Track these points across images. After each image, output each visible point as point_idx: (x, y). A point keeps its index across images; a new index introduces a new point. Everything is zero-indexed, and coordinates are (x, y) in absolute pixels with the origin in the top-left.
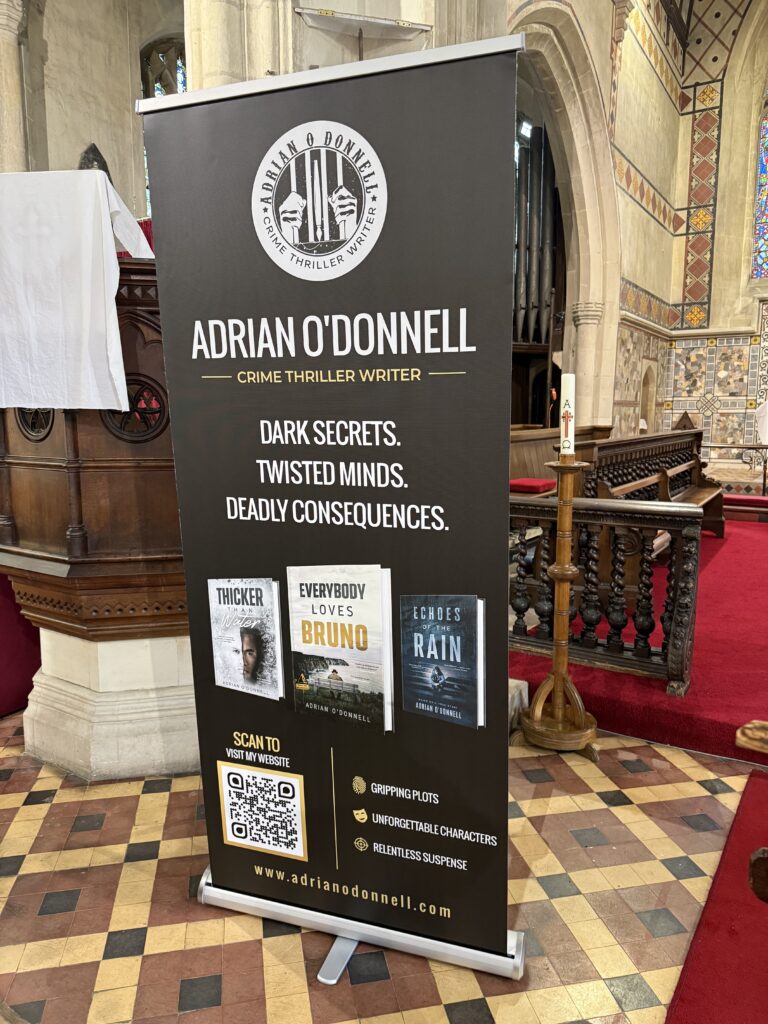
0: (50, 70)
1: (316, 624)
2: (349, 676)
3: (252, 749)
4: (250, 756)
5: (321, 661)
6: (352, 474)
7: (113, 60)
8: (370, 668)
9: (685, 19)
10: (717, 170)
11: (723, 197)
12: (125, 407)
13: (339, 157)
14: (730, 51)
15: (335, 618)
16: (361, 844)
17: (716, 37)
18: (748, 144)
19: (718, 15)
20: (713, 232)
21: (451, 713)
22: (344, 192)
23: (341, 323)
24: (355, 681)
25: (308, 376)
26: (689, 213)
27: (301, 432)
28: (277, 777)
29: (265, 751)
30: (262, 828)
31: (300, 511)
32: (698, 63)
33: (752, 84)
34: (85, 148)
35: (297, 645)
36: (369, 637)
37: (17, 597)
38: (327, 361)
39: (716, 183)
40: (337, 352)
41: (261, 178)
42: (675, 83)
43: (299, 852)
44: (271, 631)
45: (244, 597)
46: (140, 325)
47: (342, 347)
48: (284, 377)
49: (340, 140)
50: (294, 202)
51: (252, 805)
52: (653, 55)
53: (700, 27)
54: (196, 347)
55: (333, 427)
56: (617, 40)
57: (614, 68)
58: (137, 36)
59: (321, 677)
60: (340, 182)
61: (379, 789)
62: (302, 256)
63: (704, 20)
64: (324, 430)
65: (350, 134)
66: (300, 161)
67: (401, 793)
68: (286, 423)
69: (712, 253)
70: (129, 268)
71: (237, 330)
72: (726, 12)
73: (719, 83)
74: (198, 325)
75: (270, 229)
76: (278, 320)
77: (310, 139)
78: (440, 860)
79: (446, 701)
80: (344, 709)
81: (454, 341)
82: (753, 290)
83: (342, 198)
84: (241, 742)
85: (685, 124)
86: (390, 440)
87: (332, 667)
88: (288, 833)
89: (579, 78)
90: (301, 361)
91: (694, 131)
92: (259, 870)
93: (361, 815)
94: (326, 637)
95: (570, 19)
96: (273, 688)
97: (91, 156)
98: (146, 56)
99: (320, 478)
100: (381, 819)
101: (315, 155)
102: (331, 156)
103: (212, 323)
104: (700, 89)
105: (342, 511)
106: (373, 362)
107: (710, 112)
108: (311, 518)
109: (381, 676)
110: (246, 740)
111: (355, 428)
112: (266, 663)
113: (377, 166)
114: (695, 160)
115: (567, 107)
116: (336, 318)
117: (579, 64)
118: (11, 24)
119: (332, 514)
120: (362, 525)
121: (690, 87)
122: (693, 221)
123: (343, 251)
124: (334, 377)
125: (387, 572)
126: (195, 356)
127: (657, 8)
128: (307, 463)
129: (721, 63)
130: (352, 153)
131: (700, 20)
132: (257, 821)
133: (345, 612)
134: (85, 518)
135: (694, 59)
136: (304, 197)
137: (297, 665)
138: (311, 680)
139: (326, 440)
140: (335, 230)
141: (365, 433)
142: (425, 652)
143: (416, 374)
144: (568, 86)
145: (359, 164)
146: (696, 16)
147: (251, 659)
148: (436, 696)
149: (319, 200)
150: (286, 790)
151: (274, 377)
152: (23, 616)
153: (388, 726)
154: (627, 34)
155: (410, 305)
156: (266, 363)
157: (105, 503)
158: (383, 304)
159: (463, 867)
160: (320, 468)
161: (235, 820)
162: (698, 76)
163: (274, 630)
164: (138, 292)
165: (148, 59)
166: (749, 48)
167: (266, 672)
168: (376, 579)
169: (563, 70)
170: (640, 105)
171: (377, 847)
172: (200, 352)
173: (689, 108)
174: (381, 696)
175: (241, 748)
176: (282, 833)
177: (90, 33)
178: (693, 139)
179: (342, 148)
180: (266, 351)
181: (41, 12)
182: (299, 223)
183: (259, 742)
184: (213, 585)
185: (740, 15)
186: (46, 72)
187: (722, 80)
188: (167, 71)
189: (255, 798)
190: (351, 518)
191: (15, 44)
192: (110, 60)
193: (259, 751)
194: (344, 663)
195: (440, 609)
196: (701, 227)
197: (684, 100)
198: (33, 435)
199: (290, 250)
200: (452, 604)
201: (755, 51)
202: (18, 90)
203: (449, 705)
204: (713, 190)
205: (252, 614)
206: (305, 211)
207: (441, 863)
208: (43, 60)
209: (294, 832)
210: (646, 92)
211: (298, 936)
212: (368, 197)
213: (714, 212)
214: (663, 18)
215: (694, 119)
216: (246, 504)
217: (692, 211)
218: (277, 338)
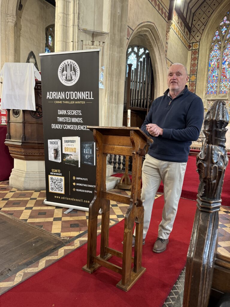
0: (22, 32)
1: (67, 148)
2: (73, 157)
3: (55, 172)
4: (55, 174)
5: (68, 155)
6: (74, 120)
7: (38, 30)
8: (76, 156)
9: (190, 26)
10: (198, 65)
11: (199, 72)
12: (35, 110)
13: (72, 66)
14: (202, 35)
15: (71, 147)
16: (74, 190)
17: (198, 31)
18: (206, 59)
19: (199, 25)
20: (196, 81)
21: (90, 163)
22: (73, 71)
23: (72, 93)
24: (74, 158)
25: (66, 102)
26: (190, 76)
27: (65, 112)
28: (59, 177)
29: (57, 173)
30: (57, 188)
31: (65, 127)
32: (193, 37)
33: (207, 43)
34: (30, 52)
35: (64, 152)
36: (76, 150)
37: (10, 151)
38: (70, 100)
39: (197, 69)
40: (71, 98)
41: (59, 68)
42: (187, 42)
43: (63, 192)
44: (59, 149)
45: (54, 143)
46: (39, 94)
47: (72, 97)
48: (62, 102)
49: (72, 63)
50: (65, 72)
51: (55, 183)
52: (179, 35)
53: (194, 28)
54: (47, 97)
55: (71, 111)
56: (168, 32)
57: (167, 39)
58: (45, 24)
59: (68, 158)
60: (72, 70)
61: (78, 178)
62: (66, 82)
63: (195, 26)
64: (69, 112)
65: (74, 62)
66: (66, 66)
67: (81, 179)
68: (63, 110)
69: (196, 87)
70: (37, 83)
71: (55, 94)
72: (201, 25)
73: (199, 43)
74: (48, 93)
75: (61, 77)
76: (62, 92)
77: (68, 62)
78: (88, 191)
79: (89, 161)
80: (72, 164)
81: (90, 97)
82: (206, 97)
83: (73, 72)
84: (53, 171)
85: (190, 53)
86: (80, 114)
87: (70, 156)
88: (61, 189)
89: (157, 41)
90: (66, 100)
91: (192, 55)
92: (55, 197)
93: (74, 184)
94: (69, 150)
95: (154, 27)
96: (59, 160)
97: (31, 54)
98: (47, 29)
99: (68, 121)
100: (78, 184)
101: (68, 65)
102: (71, 65)
103: (50, 92)
104: (194, 44)
105: (72, 127)
106: (77, 100)
107: (196, 50)
108: (67, 128)
109: (78, 157)
110: (54, 171)
111: (74, 112)
112: (58, 156)
113: (78, 67)
114: (192, 62)
115: (154, 48)
116: (71, 92)
117: (157, 38)
118: (13, 22)
119: (70, 127)
120: (75, 129)
121: (191, 43)
122: (191, 78)
123: (73, 81)
124: (71, 102)
125: (80, 138)
126: (47, 98)
127: (181, 23)
128: (66, 118)
129: (199, 38)
130: (74, 65)
131: (194, 26)
132: (55, 187)
133: (72, 145)
134: (25, 133)
135: (193, 36)
136: (67, 72)
137: (63, 156)
138: (66, 158)
139: (69, 114)
140: (71, 78)
141: (76, 113)
142: (86, 152)
143: (84, 102)
144: (154, 43)
145: (76, 67)
146: (193, 25)
147: (55, 155)
148: (87, 161)
149: (69, 72)
150: (61, 180)
151: (61, 102)
152: (11, 155)
153: (79, 166)
154: (171, 30)
155: (83, 91)
156: (59, 100)
157: (30, 130)
158: (79, 90)
159: (92, 192)
160: (68, 119)
161: (51, 187)
162: (194, 40)
163: (60, 149)
164: (39, 87)
165: (48, 29)
166: (207, 34)
167: (58, 157)
168: (77, 139)
169: (153, 39)
170: (175, 48)
171: (77, 190)
172: (48, 97)
173: (191, 49)
174: (78, 161)
175: (53, 172)
176: (60, 189)
177: (33, 23)
178: (192, 57)
179: (73, 64)
180: (59, 98)
181: (21, 18)
182: (66, 76)
183: (56, 171)
184: (49, 141)
185: (204, 25)
186: (21, 32)
187: (199, 42)
188: (52, 33)
189: (55, 182)
190: (73, 128)
191: (14, 26)
192: (37, 30)
193: (56, 173)
194: (72, 155)
195: (88, 144)
196: (193, 80)
197: (190, 47)
198: (16, 116)
199: (64, 81)
200: (90, 143)
201: (208, 35)
202: (14, 38)
203: (89, 162)
204: (196, 70)
205: (56, 146)
206: (67, 74)
207: (88, 192)
208: (20, 30)
209: (62, 188)
210: (177, 44)
211: (62, 209)
212: (77, 72)
213: (196, 76)
214: (183, 25)
215: (192, 52)
216: (55, 125)
217: (191, 76)
218: (61, 95)
